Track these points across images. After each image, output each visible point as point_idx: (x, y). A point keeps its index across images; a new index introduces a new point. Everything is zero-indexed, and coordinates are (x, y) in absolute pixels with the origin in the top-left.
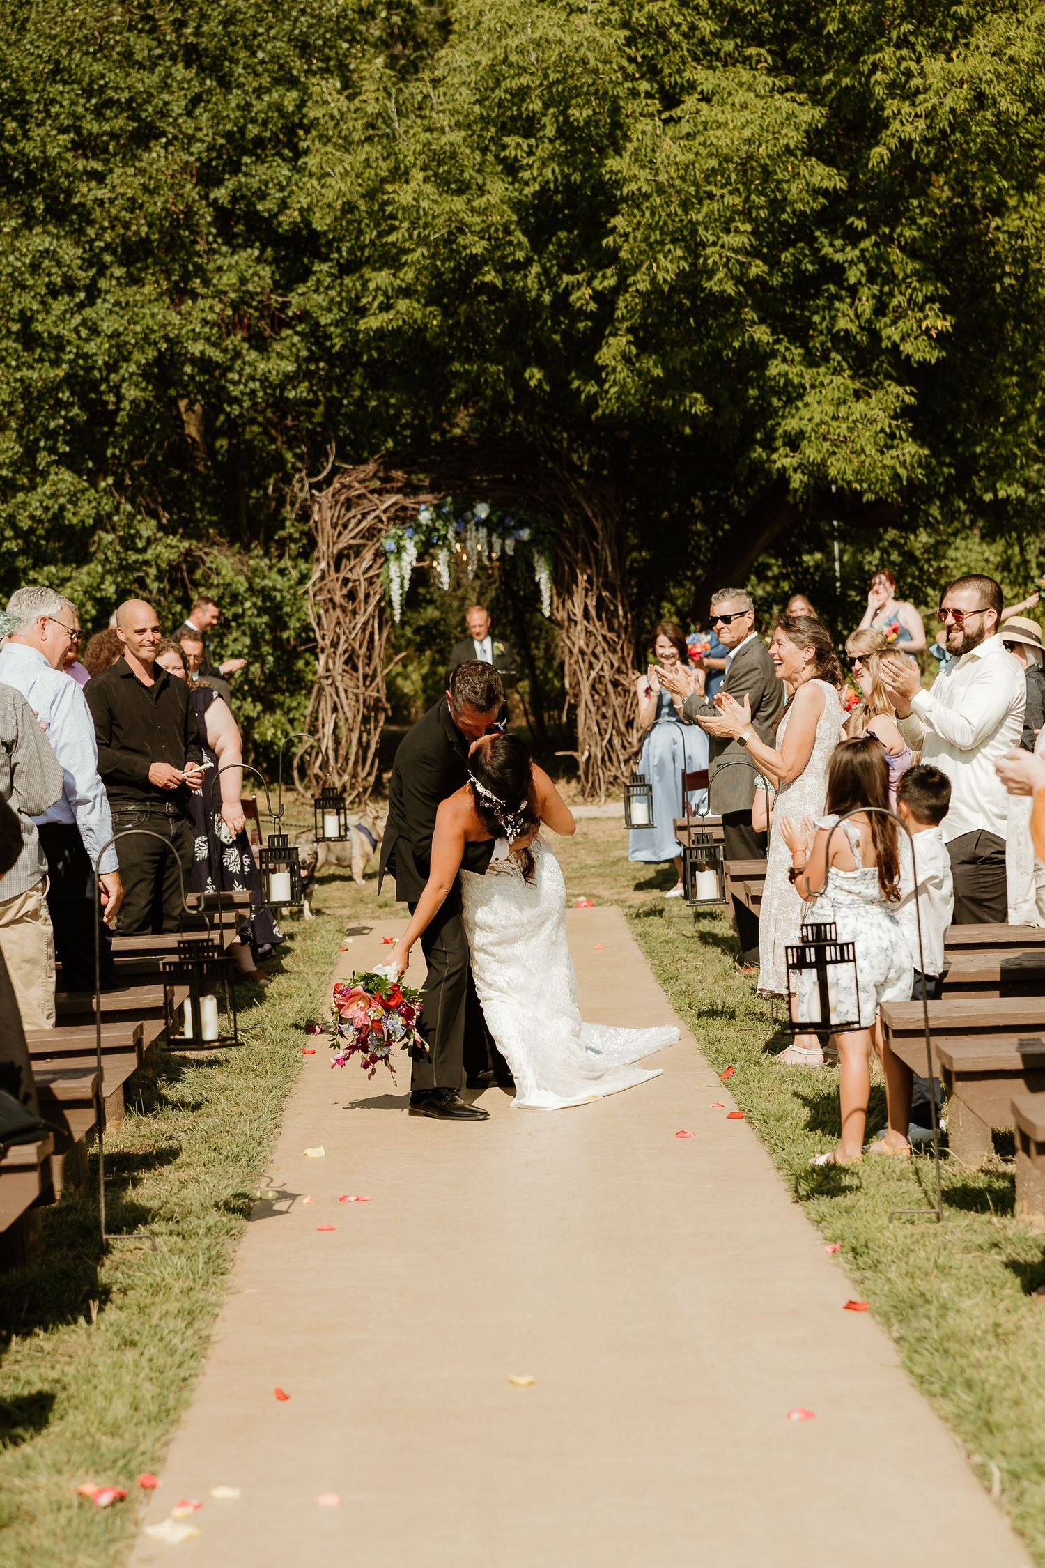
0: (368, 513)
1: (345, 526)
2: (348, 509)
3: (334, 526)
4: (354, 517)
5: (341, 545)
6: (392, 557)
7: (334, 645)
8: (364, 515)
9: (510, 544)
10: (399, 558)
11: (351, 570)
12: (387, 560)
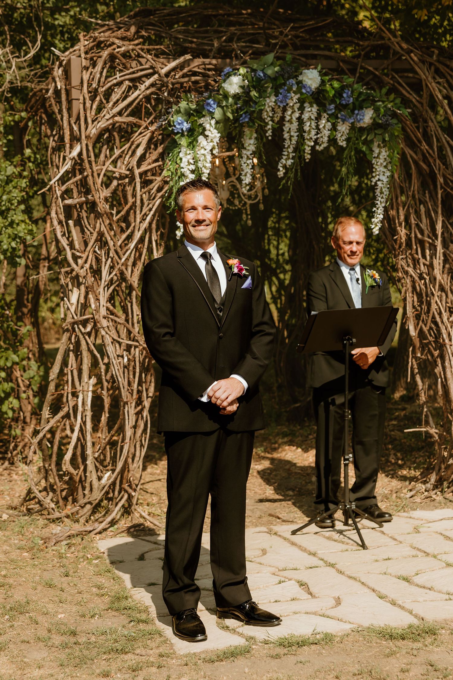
0: (139, 80)
1: (108, 94)
2: (112, 70)
3: (94, 94)
4: (119, 84)
5: (102, 124)
6: (184, 142)
7: (96, 272)
8: (135, 82)
9: (343, 128)
10: (192, 145)
11: (115, 162)
12: (175, 144)
